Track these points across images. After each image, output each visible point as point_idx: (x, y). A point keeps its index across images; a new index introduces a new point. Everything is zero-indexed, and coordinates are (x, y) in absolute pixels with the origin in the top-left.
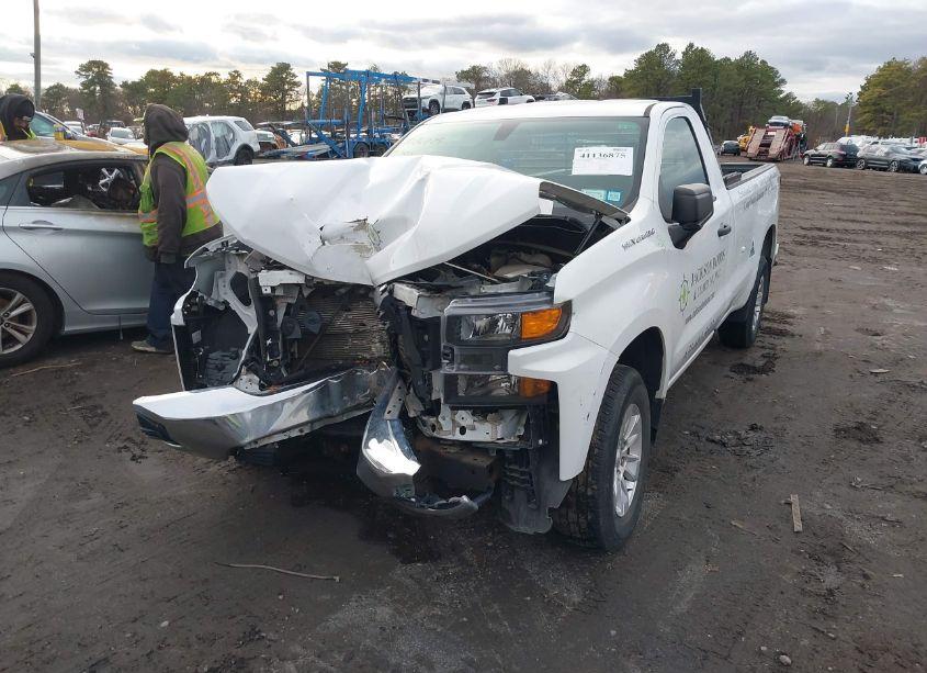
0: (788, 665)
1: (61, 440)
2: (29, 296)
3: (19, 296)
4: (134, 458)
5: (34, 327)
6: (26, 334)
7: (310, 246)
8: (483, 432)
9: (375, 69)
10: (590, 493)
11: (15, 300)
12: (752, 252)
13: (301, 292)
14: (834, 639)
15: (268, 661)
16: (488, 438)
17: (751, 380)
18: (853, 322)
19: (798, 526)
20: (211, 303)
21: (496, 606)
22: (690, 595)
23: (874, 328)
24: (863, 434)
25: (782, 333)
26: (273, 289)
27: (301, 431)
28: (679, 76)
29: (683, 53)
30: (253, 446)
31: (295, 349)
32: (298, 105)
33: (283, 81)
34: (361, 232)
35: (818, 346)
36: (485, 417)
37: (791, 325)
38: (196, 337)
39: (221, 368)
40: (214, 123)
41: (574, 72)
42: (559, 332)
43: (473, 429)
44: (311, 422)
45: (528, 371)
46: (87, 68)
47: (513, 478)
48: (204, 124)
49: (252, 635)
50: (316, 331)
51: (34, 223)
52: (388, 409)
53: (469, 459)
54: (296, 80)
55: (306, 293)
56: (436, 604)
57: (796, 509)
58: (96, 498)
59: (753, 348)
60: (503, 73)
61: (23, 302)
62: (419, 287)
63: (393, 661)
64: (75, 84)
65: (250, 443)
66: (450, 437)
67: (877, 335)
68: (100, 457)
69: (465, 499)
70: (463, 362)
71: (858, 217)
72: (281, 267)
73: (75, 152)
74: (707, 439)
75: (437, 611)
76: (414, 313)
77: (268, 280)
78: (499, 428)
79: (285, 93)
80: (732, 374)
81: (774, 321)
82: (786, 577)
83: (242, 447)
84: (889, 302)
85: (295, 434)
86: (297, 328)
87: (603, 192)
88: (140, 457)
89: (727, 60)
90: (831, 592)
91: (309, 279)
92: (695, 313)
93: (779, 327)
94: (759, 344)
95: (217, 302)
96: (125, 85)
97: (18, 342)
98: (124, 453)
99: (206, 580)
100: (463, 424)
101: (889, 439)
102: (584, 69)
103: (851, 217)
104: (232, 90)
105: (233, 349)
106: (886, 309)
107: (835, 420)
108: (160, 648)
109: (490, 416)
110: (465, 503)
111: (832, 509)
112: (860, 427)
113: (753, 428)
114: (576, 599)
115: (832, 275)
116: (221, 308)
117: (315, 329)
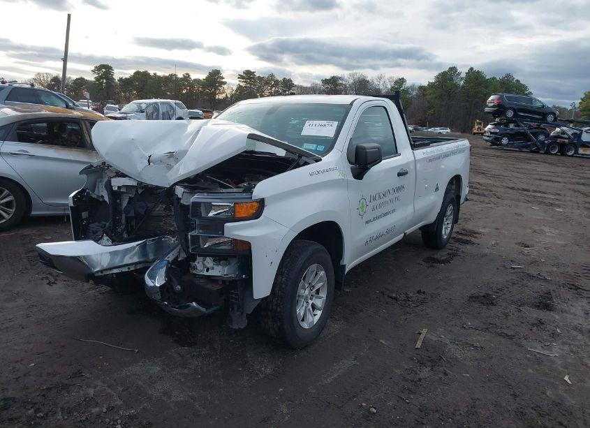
0: (374, 413)
1: (12, 272)
2: (12, 192)
3: (6, 192)
4: (49, 284)
5: (14, 210)
6: (9, 214)
7: (141, 165)
8: (218, 271)
9: (272, 76)
10: (279, 310)
11: (4, 194)
12: (437, 189)
13: (137, 191)
14: (408, 403)
15: (81, 387)
16: (219, 274)
17: (433, 266)
18: (517, 239)
19: (419, 345)
20: (94, 196)
21: (220, 372)
22: (336, 375)
23: (528, 243)
24: (486, 300)
25: (467, 242)
26: (119, 188)
27: (129, 268)
28: (463, 87)
29: (466, 73)
30: (100, 274)
31: (133, 223)
32: (224, 95)
33: (215, 81)
34: (172, 159)
35: (486, 251)
36: (219, 262)
37: (475, 237)
38: (85, 215)
39: (95, 233)
40: (162, 103)
41: (396, 82)
42: (257, 215)
43: (213, 269)
44: (136, 264)
45: (235, 235)
46: (99, 68)
47: (233, 298)
48: (156, 103)
49: (78, 374)
50: (143, 213)
51: (19, 151)
52: (169, 256)
53: (209, 286)
54: (224, 80)
55: (140, 191)
56: (186, 368)
57: (422, 337)
58: (20, 302)
59: (444, 250)
60: (351, 81)
61: (9, 195)
62: (185, 187)
63: (150, 393)
64: (91, 78)
65: (98, 272)
66: (201, 273)
67: (527, 247)
68: (30, 281)
69: (194, 304)
70: (201, 229)
71: (554, 179)
72: (123, 175)
73: (48, 112)
74: (389, 296)
75: (186, 371)
76: (182, 202)
77: (117, 183)
78: (226, 269)
79: (216, 88)
80: (423, 263)
81: (466, 235)
82: (398, 371)
83: (93, 274)
84: (546, 229)
85: (125, 269)
86: (133, 211)
87: (315, 145)
88: (53, 283)
89: (494, 78)
90: (420, 380)
91: (140, 183)
92: (374, 220)
93: (465, 238)
94: (450, 247)
95: (98, 196)
96: (121, 80)
97: (4, 218)
98: (45, 280)
99: (63, 346)
100: (209, 266)
101: (501, 304)
102: (402, 81)
103: (549, 178)
104: (184, 85)
105: (103, 223)
106: (543, 232)
107: (473, 291)
108: (25, 376)
109: (222, 262)
110: (194, 306)
111: (445, 339)
112: (486, 296)
113: (419, 292)
114: (268, 371)
115: (517, 211)
116: (101, 200)
117: (142, 211)
